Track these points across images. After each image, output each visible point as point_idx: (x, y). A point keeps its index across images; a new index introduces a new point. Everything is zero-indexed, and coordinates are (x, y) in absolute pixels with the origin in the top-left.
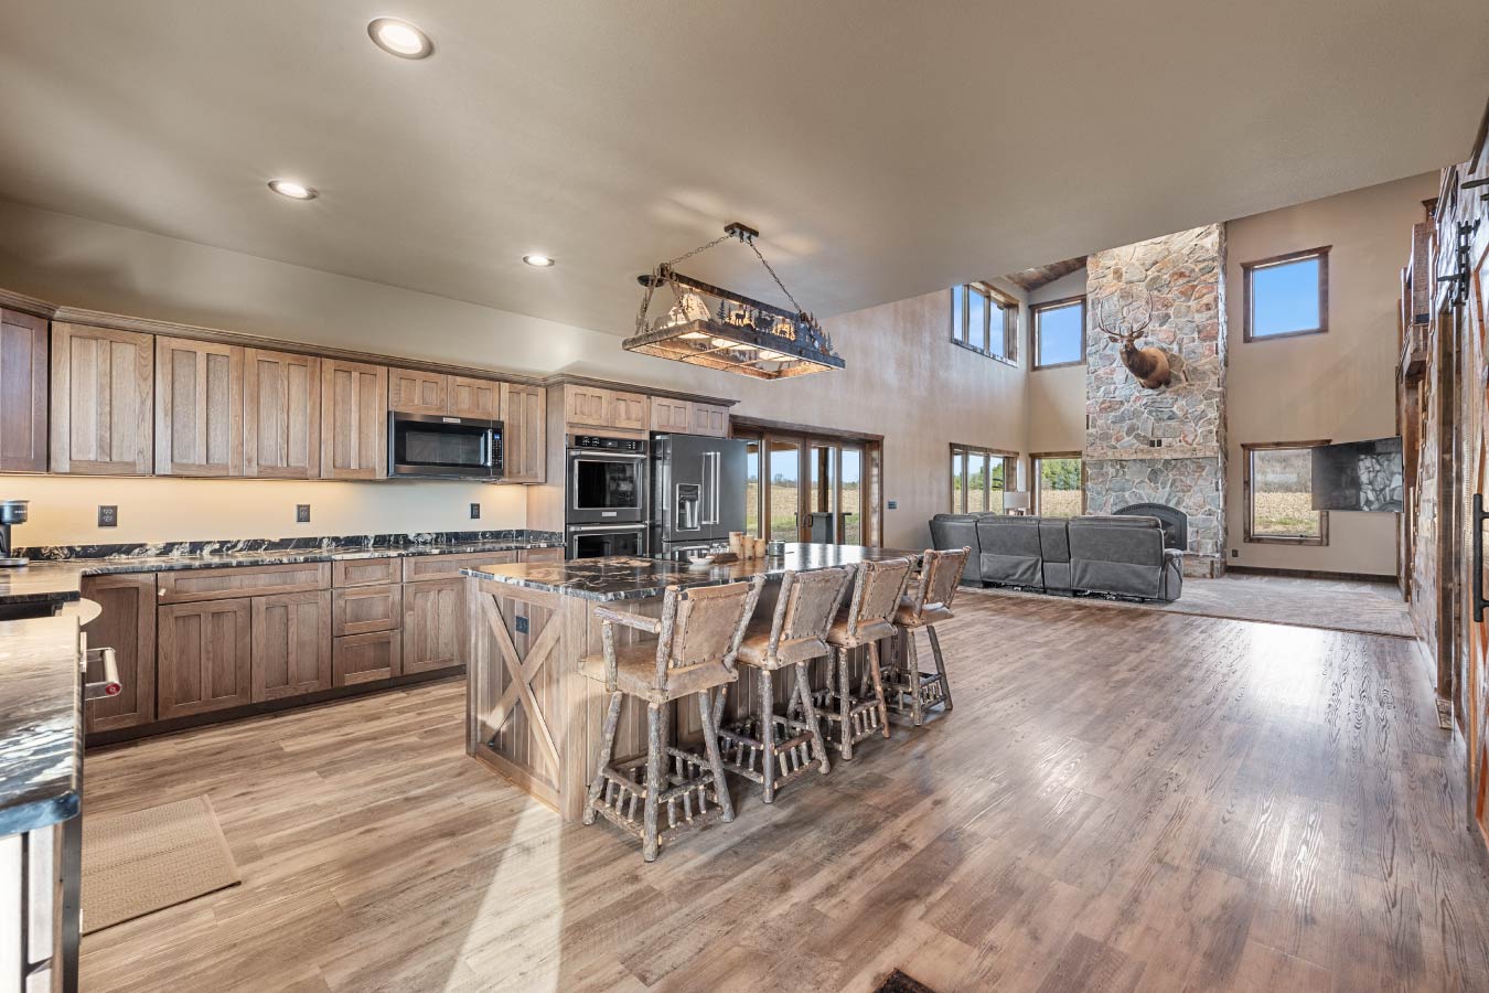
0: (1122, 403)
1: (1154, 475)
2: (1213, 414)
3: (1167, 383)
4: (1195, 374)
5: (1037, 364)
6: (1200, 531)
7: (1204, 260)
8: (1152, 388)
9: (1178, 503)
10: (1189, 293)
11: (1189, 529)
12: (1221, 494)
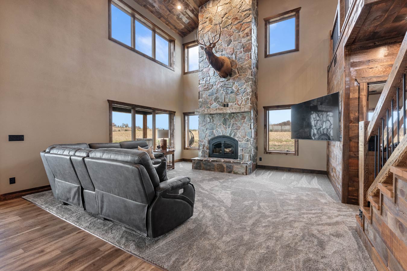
0: (212, 85)
1: (225, 122)
2: (249, 90)
3: (231, 75)
4: (242, 70)
5: (186, 71)
6: (244, 149)
7: (246, 10)
8: (224, 77)
9: (235, 135)
10: (240, 28)
11: (239, 149)
12: (253, 131)
